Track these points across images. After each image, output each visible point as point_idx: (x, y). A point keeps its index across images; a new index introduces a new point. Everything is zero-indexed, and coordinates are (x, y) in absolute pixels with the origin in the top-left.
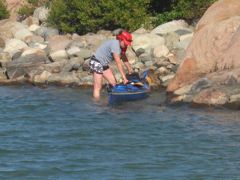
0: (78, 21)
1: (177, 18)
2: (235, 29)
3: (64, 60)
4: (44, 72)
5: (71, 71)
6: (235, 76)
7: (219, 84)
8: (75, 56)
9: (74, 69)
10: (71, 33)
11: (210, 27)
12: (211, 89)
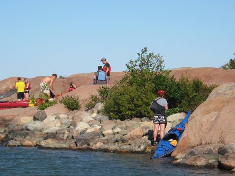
0: (121, 112)
1: (180, 112)
2: (213, 120)
3: (111, 136)
4: (99, 143)
5: (115, 142)
6: (212, 148)
7: (202, 153)
8: (118, 133)
9: (117, 141)
10: (116, 119)
11: (198, 118)
12: (197, 156)
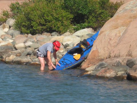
0: (32, 27)
1: (88, 27)
2: (121, 34)
3: (23, 49)
4: (12, 56)
5: (27, 55)
6: (121, 61)
7: (111, 65)
8: (30, 47)
9: (29, 54)
10: (28, 34)
11: (107, 33)
12: (107, 68)
